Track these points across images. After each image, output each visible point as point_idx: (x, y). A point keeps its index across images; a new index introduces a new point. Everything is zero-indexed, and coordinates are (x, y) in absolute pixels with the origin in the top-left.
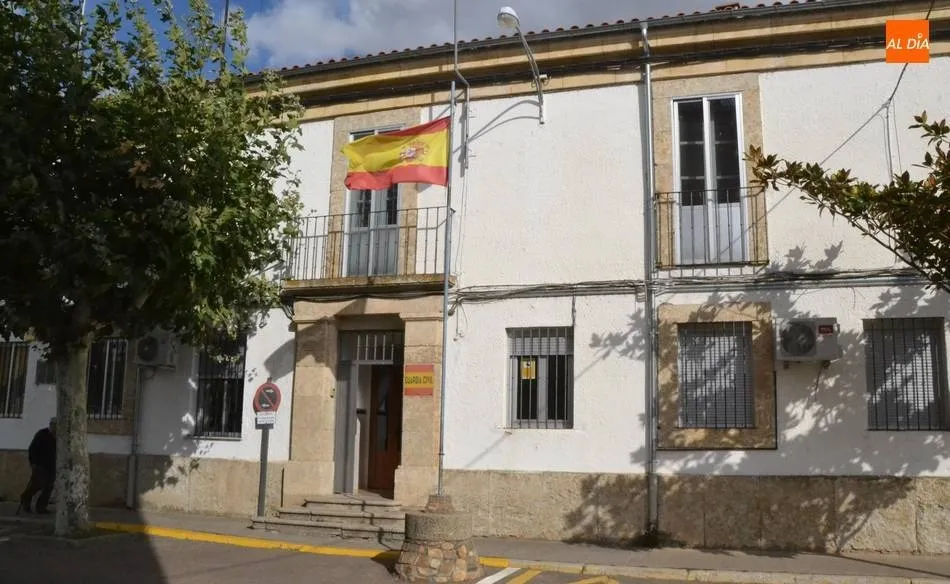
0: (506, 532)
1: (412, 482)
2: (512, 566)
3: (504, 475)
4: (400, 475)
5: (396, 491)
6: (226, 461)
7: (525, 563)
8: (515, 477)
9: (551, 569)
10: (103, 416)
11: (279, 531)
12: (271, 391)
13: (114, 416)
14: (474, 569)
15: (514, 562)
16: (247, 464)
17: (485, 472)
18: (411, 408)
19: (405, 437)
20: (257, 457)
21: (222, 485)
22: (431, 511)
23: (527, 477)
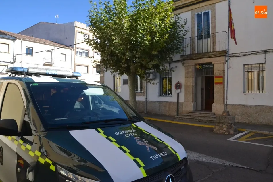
0: (244, 122)
1: (217, 107)
2: (246, 131)
3: (244, 106)
4: (214, 105)
5: (213, 110)
6: (168, 102)
7: (251, 130)
8: (247, 106)
9: (258, 132)
10: (138, 92)
11: (182, 120)
12: (179, 84)
13: (141, 92)
14: (236, 131)
15: (247, 130)
16: (173, 103)
17: (238, 105)
18: (216, 88)
19: (215, 95)
20: (176, 101)
21: (167, 108)
22: (223, 115)
23: (251, 107)
